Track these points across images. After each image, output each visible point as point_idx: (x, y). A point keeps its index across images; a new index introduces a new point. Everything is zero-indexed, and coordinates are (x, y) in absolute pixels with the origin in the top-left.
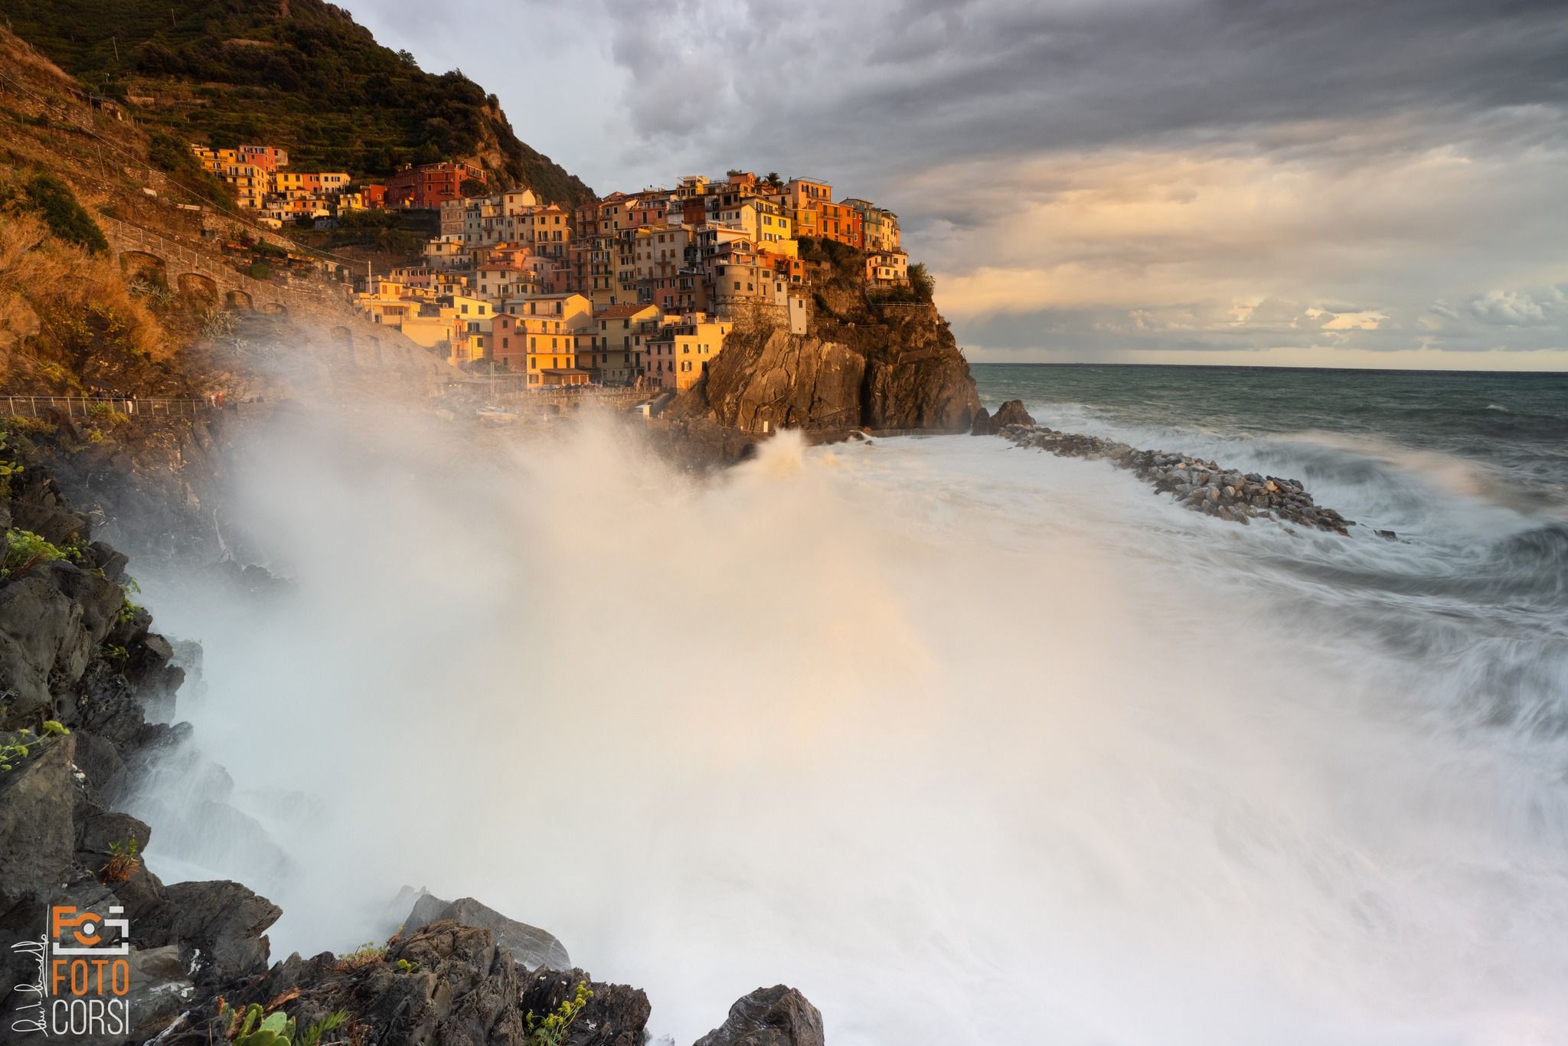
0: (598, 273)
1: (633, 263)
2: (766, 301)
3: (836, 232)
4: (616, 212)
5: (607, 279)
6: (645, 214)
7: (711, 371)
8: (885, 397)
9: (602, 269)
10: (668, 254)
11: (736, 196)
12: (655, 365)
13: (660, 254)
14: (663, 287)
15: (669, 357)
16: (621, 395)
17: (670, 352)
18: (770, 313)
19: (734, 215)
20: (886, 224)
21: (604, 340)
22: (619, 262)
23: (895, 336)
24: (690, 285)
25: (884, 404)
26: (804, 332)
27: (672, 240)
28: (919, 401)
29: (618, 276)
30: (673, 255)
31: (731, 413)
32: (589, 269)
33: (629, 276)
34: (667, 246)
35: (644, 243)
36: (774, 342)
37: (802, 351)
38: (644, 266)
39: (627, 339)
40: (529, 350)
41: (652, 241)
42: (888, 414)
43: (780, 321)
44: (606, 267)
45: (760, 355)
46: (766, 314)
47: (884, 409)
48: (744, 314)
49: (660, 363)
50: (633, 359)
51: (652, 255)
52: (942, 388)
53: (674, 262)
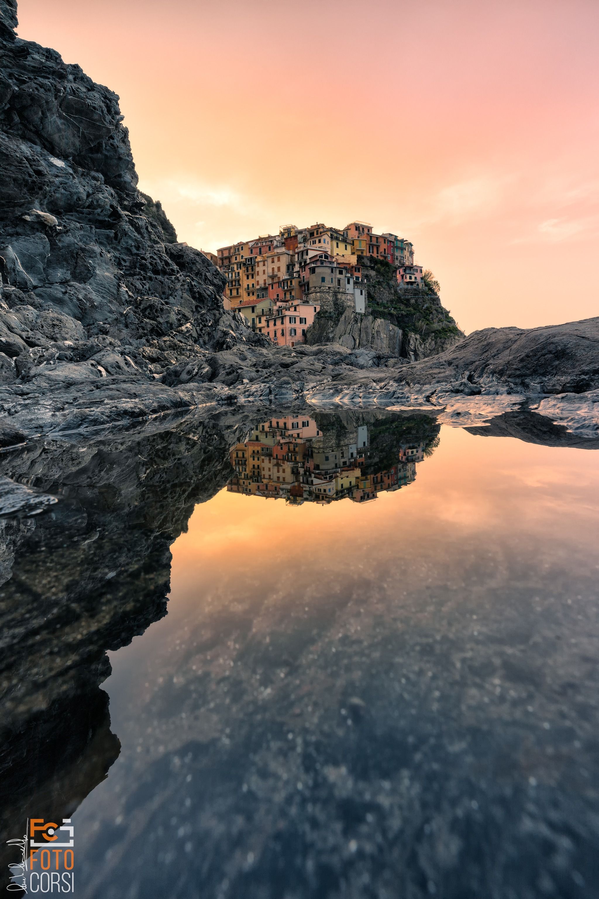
1: (254, 278)
2: (341, 290)
3: (378, 253)
4: (242, 249)
6: (260, 249)
7: (308, 335)
10: (276, 270)
11: (317, 232)
12: (272, 334)
13: (271, 270)
14: (272, 288)
15: (282, 326)
17: (283, 323)
18: (343, 298)
19: (317, 241)
20: (407, 249)
22: (245, 278)
24: (290, 285)
26: (363, 311)
27: (279, 260)
29: (244, 287)
30: (279, 270)
32: (227, 284)
33: (251, 286)
34: (276, 265)
35: (261, 264)
36: (345, 317)
37: (363, 324)
38: (261, 279)
39: (253, 320)
41: (266, 263)
43: (349, 304)
44: (238, 281)
45: (337, 325)
46: (341, 299)
48: (327, 299)
49: (275, 332)
51: (266, 272)
53: (280, 274)
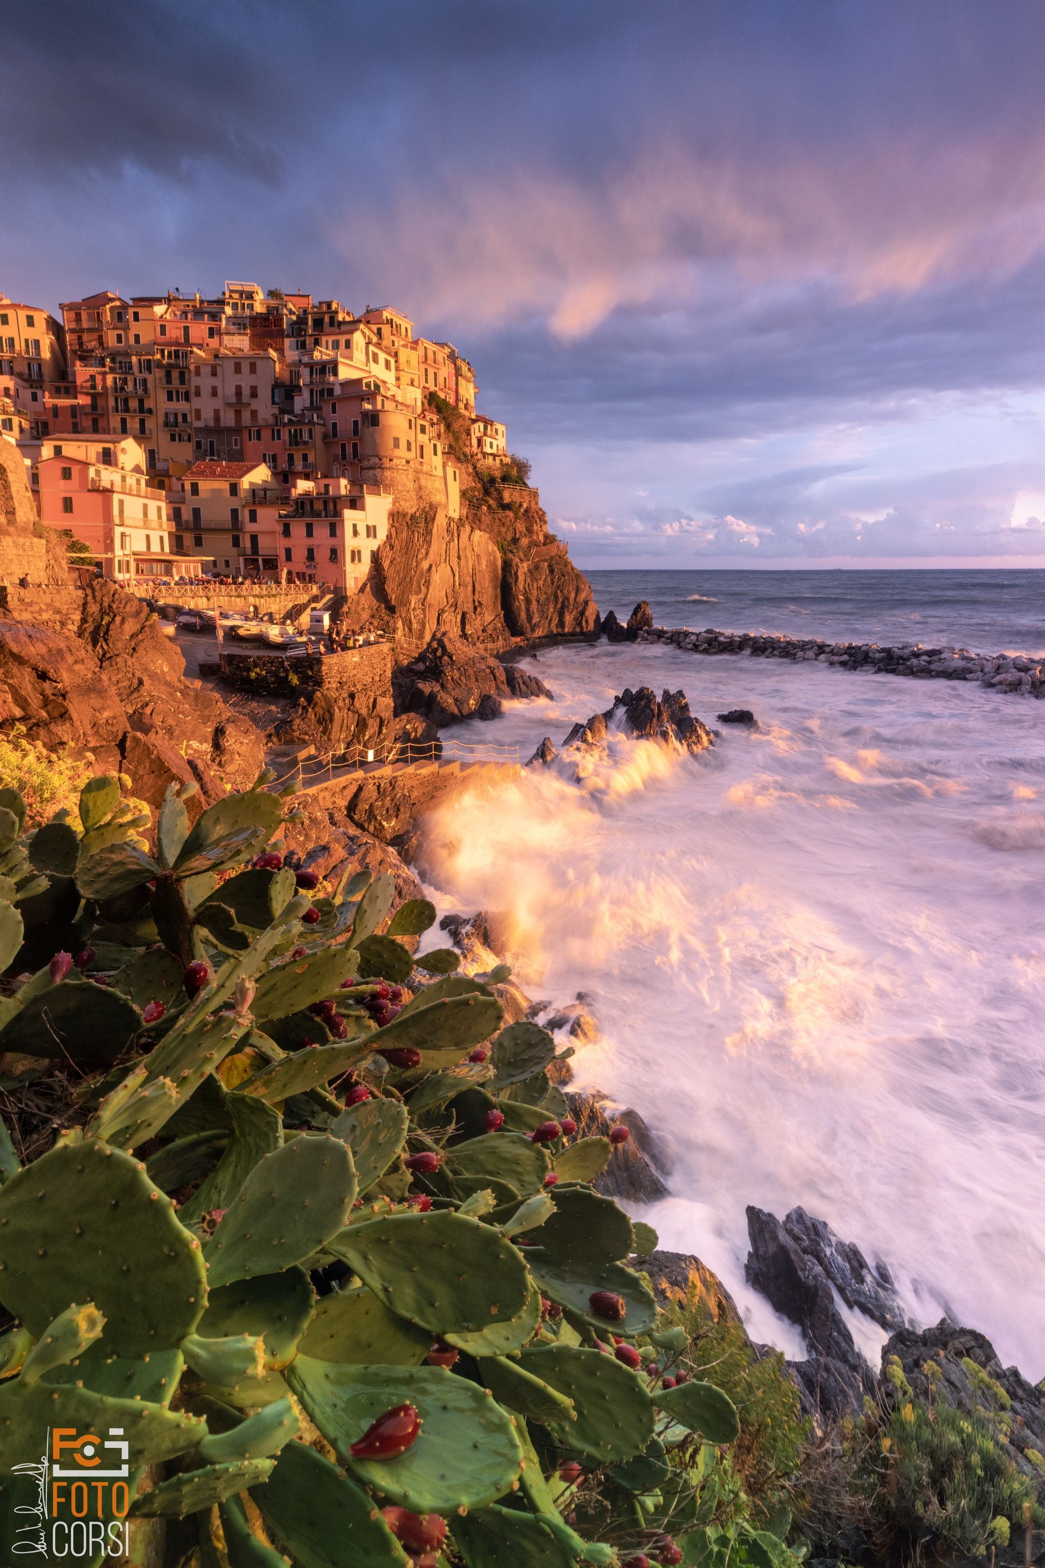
0: (127, 410)
1: (187, 399)
2: (425, 468)
5: (142, 422)
7: (383, 564)
8: (528, 601)
9: (134, 404)
10: (246, 391)
11: (332, 319)
12: (299, 555)
13: (233, 391)
14: (259, 438)
15: (332, 542)
16: (274, 596)
17: (333, 534)
18: (429, 486)
19: (342, 344)
21: (196, 512)
22: (163, 396)
23: (520, 526)
24: (306, 437)
25: (528, 610)
26: (458, 514)
27: (253, 371)
28: (559, 605)
29: (161, 420)
30: (254, 394)
31: (419, 622)
32: (111, 402)
33: (180, 419)
34: (246, 380)
35: (206, 371)
36: (438, 527)
37: (460, 540)
38: (206, 406)
39: (234, 512)
40: (117, 520)
41: (219, 370)
42: (534, 621)
43: (439, 499)
44: (141, 402)
45: (430, 544)
46: (426, 488)
47: (530, 618)
48: (405, 485)
49: (311, 550)
50: (246, 543)
51: (220, 391)
52: (578, 590)
53: (255, 404)
